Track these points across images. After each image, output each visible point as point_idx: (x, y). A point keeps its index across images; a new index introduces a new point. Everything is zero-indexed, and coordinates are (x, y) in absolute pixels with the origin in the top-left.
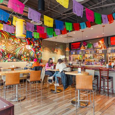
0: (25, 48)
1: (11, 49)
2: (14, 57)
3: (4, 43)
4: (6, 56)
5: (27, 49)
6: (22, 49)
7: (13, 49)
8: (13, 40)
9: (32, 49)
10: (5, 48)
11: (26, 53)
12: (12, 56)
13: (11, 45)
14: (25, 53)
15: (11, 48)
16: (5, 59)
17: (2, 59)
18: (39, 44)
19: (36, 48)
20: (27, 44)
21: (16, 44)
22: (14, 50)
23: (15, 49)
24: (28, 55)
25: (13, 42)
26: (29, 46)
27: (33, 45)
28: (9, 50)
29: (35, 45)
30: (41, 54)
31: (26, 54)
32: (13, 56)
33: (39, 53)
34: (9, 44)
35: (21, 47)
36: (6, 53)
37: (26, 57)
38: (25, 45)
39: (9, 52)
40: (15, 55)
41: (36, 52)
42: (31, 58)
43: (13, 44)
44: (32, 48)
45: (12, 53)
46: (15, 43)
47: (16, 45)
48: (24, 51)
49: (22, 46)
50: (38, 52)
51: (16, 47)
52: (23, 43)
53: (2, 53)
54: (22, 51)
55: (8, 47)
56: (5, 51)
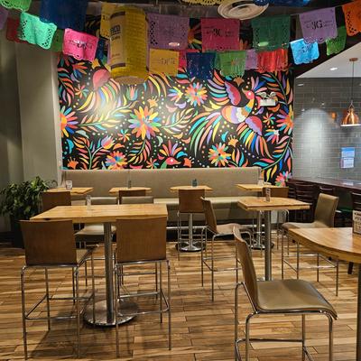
0: (223, 119)
1: (175, 127)
2: (185, 152)
3: (155, 109)
4: (161, 151)
5: (228, 123)
6: (212, 124)
7: (182, 125)
8: (183, 96)
9: (250, 121)
10: (159, 125)
11: (226, 138)
12: (181, 148)
13: (176, 112)
14: (223, 137)
15: (175, 122)
16: (161, 158)
17: (151, 160)
18: (280, 99)
19: (264, 114)
20: (230, 104)
21: (193, 106)
22: (187, 128)
23: (188, 124)
24: (233, 142)
25: (183, 100)
26: (239, 109)
27: (254, 106)
28: (169, 128)
29: (262, 103)
30: (286, 137)
31: (227, 141)
32: (183, 150)
33: (276, 132)
34: (172, 110)
35: (207, 116)
36: (161, 140)
37: (227, 152)
38: (223, 106)
39: (171, 135)
40: (188, 145)
41: (264, 132)
42: (246, 155)
43: (182, 110)
44: (250, 115)
45: (180, 140)
46: (189, 106)
47: (193, 112)
48: (218, 130)
49: (212, 112)
50: (276, 128)
51: (192, 118)
52: (215, 102)
53: (150, 141)
54: (212, 129)
55: (166, 120)
56: (157, 134)
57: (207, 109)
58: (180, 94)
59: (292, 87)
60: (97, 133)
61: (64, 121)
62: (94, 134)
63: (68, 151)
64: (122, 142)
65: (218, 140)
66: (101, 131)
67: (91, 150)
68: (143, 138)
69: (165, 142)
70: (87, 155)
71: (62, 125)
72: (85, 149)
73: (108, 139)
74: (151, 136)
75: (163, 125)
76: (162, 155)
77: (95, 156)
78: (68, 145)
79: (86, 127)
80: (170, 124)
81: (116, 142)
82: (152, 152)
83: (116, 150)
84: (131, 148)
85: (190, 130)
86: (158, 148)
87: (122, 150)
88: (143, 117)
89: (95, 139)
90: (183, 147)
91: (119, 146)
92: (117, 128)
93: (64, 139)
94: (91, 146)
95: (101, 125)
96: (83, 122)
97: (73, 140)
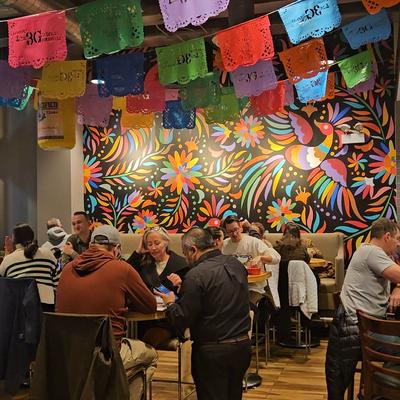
0: (288, 164)
1: (220, 176)
2: (234, 210)
3: (195, 154)
4: (202, 209)
5: (295, 169)
6: (272, 171)
7: (230, 173)
8: (232, 135)
9: (327, 166)
10: (200, 175)
11: (293, 191)
12: (228, 206)
13: (222, 156)
14: (288, 191)
15: (221, 170)
16: (201, 219)
17: (189, 221)
18: (373, 132)
19: (349, 154)
20: (297, 142)
21: (244, 148)
22: (236, 177)
23: (238, 172)
24: (303, 197)
25: (231, 140)
26: (311, 150)
27: (334, 144)
28: (212, 178)
29: (345, 140)
31: (294, 195)
32: (231, 208)
33: (369, 182)
34: (216, 154)
35: (265, 161)
36: (202, 195)
37: (294, 211)
38: (287, 146)
39: (215, 188)
40: (238, 202)
41: (350, 181)
42: (322, 216)
43: (230, 153)
44: (328, 157)
45: (227, 194)
46: (239, 147)
47: (245, 156)
48: (281, 178)
49: (271, 155)
51: (243, 164)
52: (275, 141)
53: (188, 196)
54: (272, 178)
55: (208, 167)
56: (197, 187)
57: (264, 151)
58: (227, 132)
59: (391, 113)
60: (123, 187)
61: (88, 173)
62: (120, 188)
63: (90, 209)
64: (152, 198)
65: (281, 194)
66: (128, 184)
67: (116, 209)
68: (179, 192)
69: (208, 198)
70: (112, 214)
71: (85, 178)
72: (109, 207)
73: (136, 194)
74: (189, 189)
75: (205, 174)
76: (203, 215)
77: (121, 216)
78: (90, 202)
79: (112, 179)
80: (214, 172)
81: (146, 198)
82: (190, 210)
83: (145, 209)
84: (164, 206)
85: (240, 180)
86: (198, 206)
87: (152, 209)
88: (179, 165)
89: (121, 195)
90: (232, 204)
91: (149, 203)
92: (147, 180)
93: (86, 195)
94: (116, 203)
95: (128, 176)
96: (108, 174)
97: (96, 196)
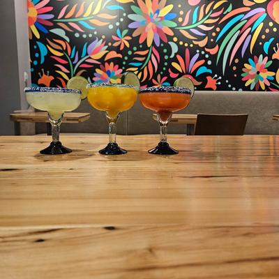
0: (268, 19)
1: (196, 28)
2: (208, 67)
4: (174, 64)
5: (275, 25)
6: (251, 26)
7: (207, 25)
10: (174, 25)
11: (270, 48)
12: (203, 62)
13: (200, 5)
14: (266, 46)
16: (173, 75)
17: (159, 77)
22: (214, 30)
23: (216, 24)
28: (188, 31)
31: (271, 52)
34: (193, 2)
35: (245, 13)
36: (175, 49)
37: (269, 69)
39: (190, 41)
45: (203, 49)
47: (225, 6)
48: (262, 32)
49: (252, 8)
51: (222, 16)
53: (159, 49)
54: (251, 33)
55: (183, 17)
56: (170, 38)
57: (247, 2)
60: (81, 34)
61: (33, 13)
62: (77, 35)
63: (38, 60)
64: (117, 50)
65: (258, 50)
66: (87, 32)
67: (73, 60)
68: (149, 44)
69: (181, 51)
70: (67, 66)
71: (30, 19)
72: (64, 58)
73: (98, 43)
74: (161, 41)
75: (180, 25)
76: (175, 71)
77: (79, 69)
78: (38, 50)
79: (66, 23)
80: (190, 23)
81: (110, 49)
82: (160, 65)
83: (109, 62)
84: (131, 59)
85: (218, 33)
86: (170, 61)
87: (117, 62)
88: (150, 11)
89: (78, 44)
90: (206, 60)
91: (113, 54)
92: (111, 27)
93: (33, 41)
94: (72, 53)
95: (87, 21)
96: (61, 15)
97: (46, 43)
